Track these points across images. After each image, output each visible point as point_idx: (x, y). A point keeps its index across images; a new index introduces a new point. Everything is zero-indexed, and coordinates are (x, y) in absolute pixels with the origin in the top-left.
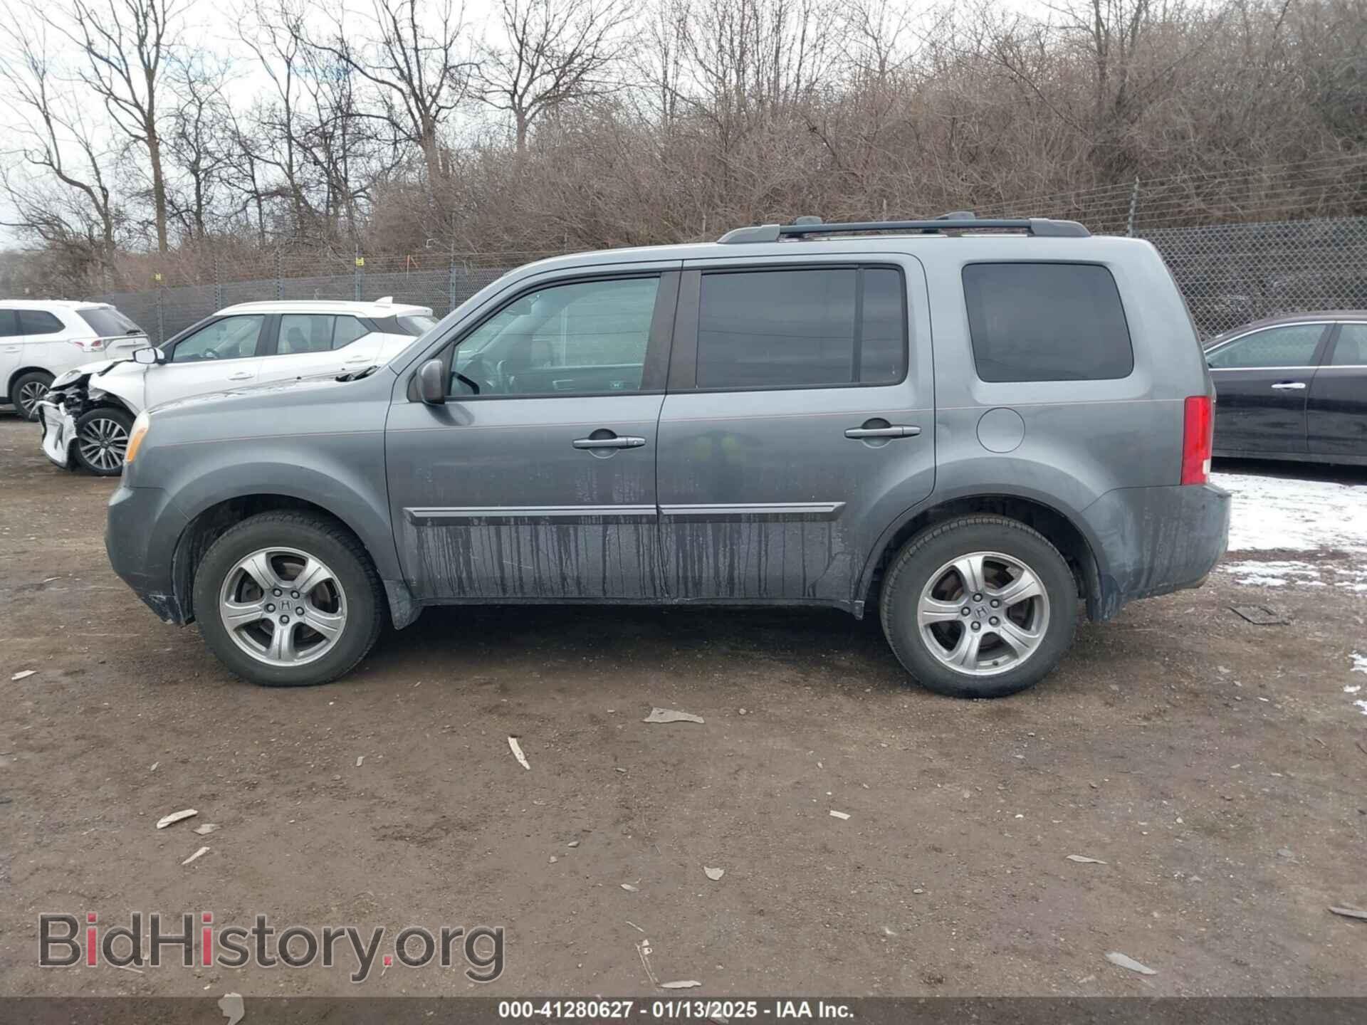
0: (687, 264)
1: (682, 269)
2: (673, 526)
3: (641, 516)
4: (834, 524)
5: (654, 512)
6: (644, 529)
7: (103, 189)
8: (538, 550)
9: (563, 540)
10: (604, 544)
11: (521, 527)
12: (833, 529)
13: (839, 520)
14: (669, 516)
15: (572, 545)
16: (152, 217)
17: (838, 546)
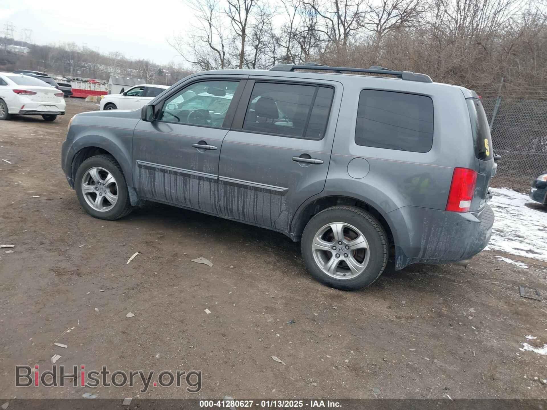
0: (251, 77)
1: (248, 79)
2: (223, 185)
3: (212, 179)
4: (283, 197)
5: (217, 178)
6: (213, 184)
7: (224, 52)
8: (177, 185)
9: (185, 183)
10: (199, 188)
11: (171, 175)
12: (283, 199)
13: (285, 196)
14: (221, 181)
15: (188, 187)
16: (239, 64)
17: (284, 207)
